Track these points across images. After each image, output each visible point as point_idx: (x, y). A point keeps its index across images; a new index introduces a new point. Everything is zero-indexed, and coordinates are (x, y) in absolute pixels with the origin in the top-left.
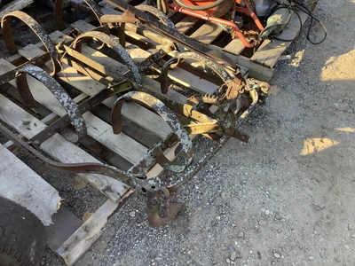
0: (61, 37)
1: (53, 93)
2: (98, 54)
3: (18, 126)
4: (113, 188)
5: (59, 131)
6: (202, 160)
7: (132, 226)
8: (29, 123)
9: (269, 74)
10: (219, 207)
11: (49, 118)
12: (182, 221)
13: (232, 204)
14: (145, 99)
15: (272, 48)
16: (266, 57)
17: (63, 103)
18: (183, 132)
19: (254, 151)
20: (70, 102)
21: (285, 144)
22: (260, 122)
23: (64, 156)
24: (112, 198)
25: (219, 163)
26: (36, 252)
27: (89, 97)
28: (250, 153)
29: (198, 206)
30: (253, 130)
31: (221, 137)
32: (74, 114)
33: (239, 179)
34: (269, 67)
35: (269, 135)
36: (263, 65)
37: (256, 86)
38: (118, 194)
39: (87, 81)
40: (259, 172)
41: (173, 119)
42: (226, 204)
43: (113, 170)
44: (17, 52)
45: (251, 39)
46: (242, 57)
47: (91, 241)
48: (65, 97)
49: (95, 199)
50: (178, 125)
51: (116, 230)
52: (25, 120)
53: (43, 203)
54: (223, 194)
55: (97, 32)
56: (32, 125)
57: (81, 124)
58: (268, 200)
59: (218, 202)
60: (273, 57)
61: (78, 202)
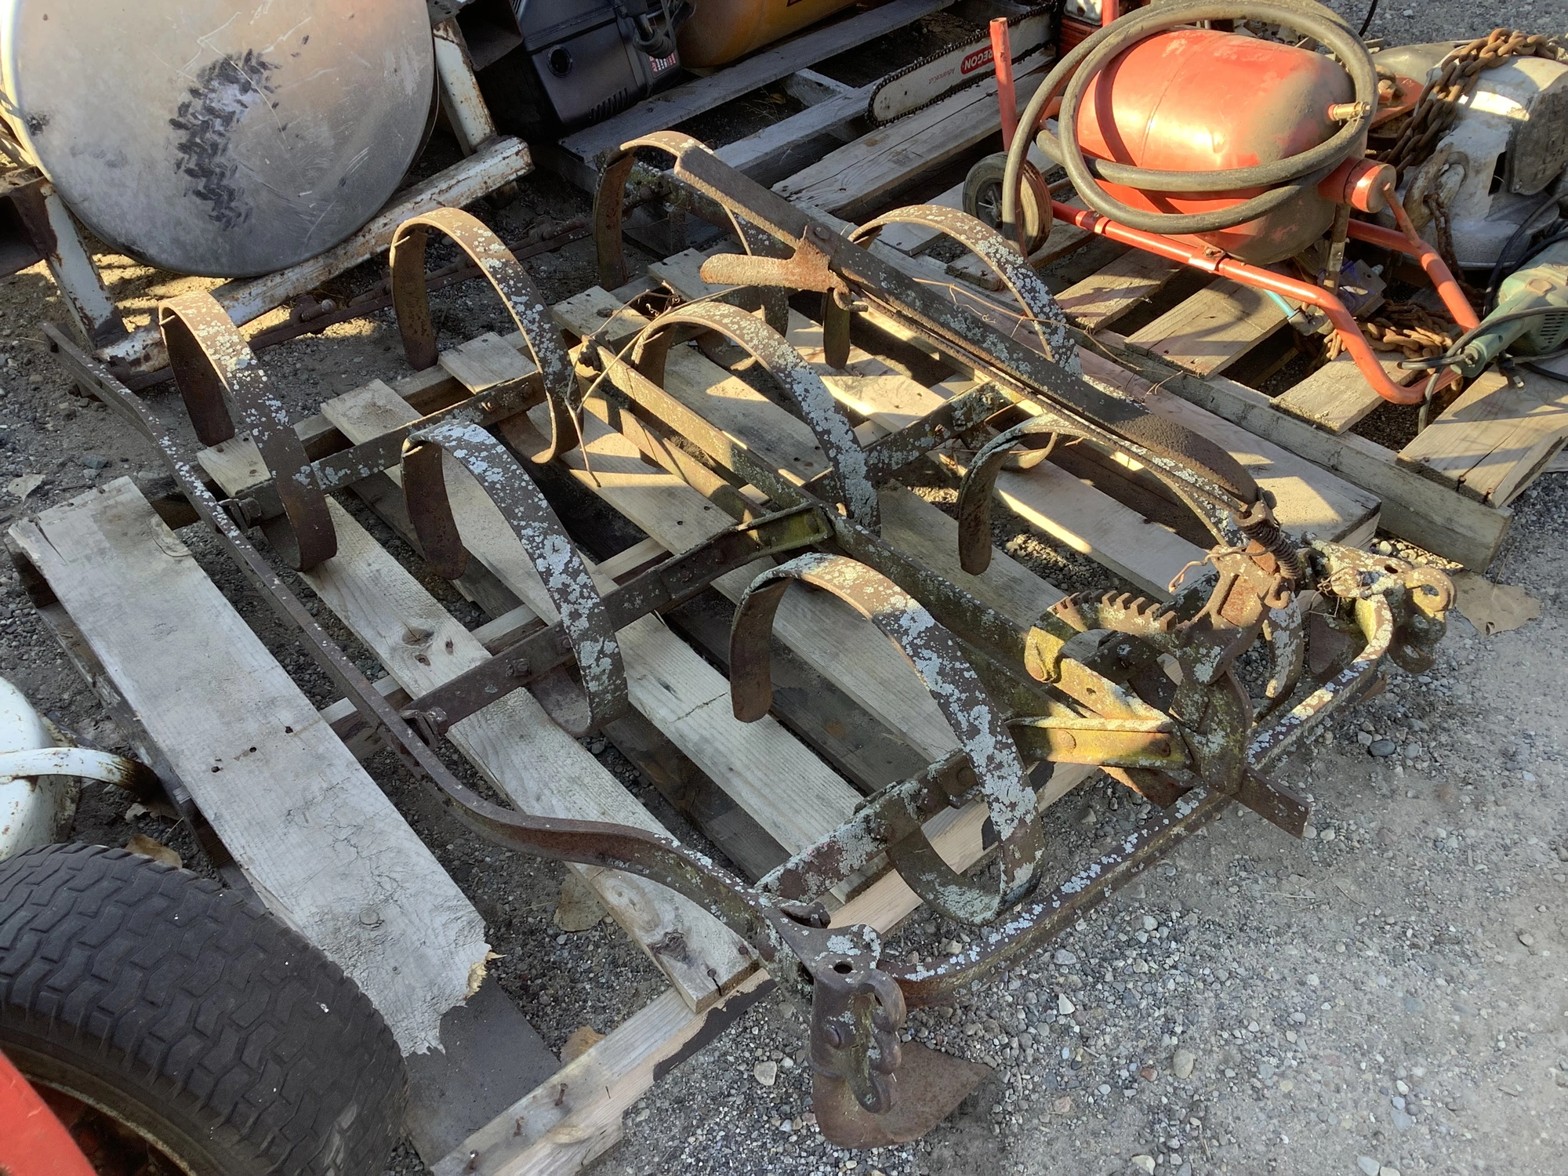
0: (605, 314)
1: (518, 530)
2: (734, 389)
3: (385, 642)
4: (694, 944)
5: (528, 680)
6: (1076, 885)
7: (756, 1124)
8: (428, 635)
9: (1487, 530)
10: (1156, 1113)
11: (504, 625)
12: (975, 1147)
13: (1220, 1112)
14: (856, 589)
15: (1510, 413)
16: (1478, 450)
17: (546, 575)
18: (1001, 746)
19: (1362, 881)
20: (575, 574)
21: (1529, 866)
22: (1414, 750)
23: (532, 786)
24: (685, 986)
25: (1185, 912)
26: (352, 1153)
27: (669, 554)
28: (1346, 885)
29: (1061, 1091)
30: (1378, 780)
31: (1182, 792)
32: (583, 623)
33: (1274, 999)
34: (1484, 500)
35: (1451, 814)
36: (1459, 486)
37: (1387, 582)
38: (712, 973)
39: (670, 492)
40: (1377, 983)
41: (965, 685)
42: (1193, 1107)
43: (699, 870)
44: (434, 361)
45: (1413, 365)
46: (1360, 443)
47: (578, 1157)
48: (560, 552)
49: (626, 981)
50: (982, 714)
51: (688, 1130)
52: (417, 623)
53: (421, 959)
54: (1186, 1061)
55: (725, 308)
56: (437, 644)
57: (606, 663)
58: (1402, 1121)
59: (1157, 1090)
60: (1507, 456)
61: (561, 981)
